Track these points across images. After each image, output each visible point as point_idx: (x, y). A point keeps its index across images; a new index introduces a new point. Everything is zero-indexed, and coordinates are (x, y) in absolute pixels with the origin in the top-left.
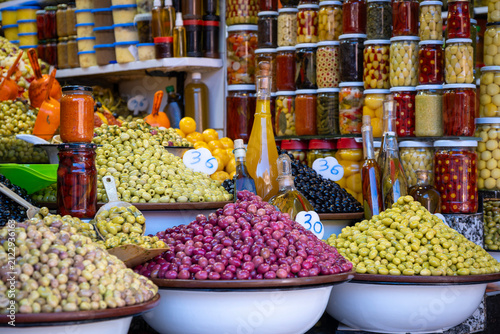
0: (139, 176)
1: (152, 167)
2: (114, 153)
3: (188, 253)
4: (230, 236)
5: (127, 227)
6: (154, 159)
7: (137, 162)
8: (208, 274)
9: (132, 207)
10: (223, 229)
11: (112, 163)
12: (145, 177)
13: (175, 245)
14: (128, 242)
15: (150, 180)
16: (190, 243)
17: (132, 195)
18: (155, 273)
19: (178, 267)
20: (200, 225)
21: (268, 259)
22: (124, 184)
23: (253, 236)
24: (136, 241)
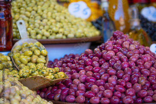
0: (41, 21)
1: (50, 14)
2: (24, 5)
3: (83, 81)
4: (113, 66)
5: (34, 58)
6: (51, 9)
7: (39, 11)
8: (100, 99)
9: (37, 43)
10: (107, 61)
11: (23, 11)
12: (45, 21)
13: (71, 73)
14: (36, 74)
15: (49, 23)
16: (83, 72)
17: (37, 34)
18: (57, 97)
19: (76, 92)
20: (89, 57)
21: (144, 85)
22: (31, 26)
23: (130, 66)
24: (42, 73)
